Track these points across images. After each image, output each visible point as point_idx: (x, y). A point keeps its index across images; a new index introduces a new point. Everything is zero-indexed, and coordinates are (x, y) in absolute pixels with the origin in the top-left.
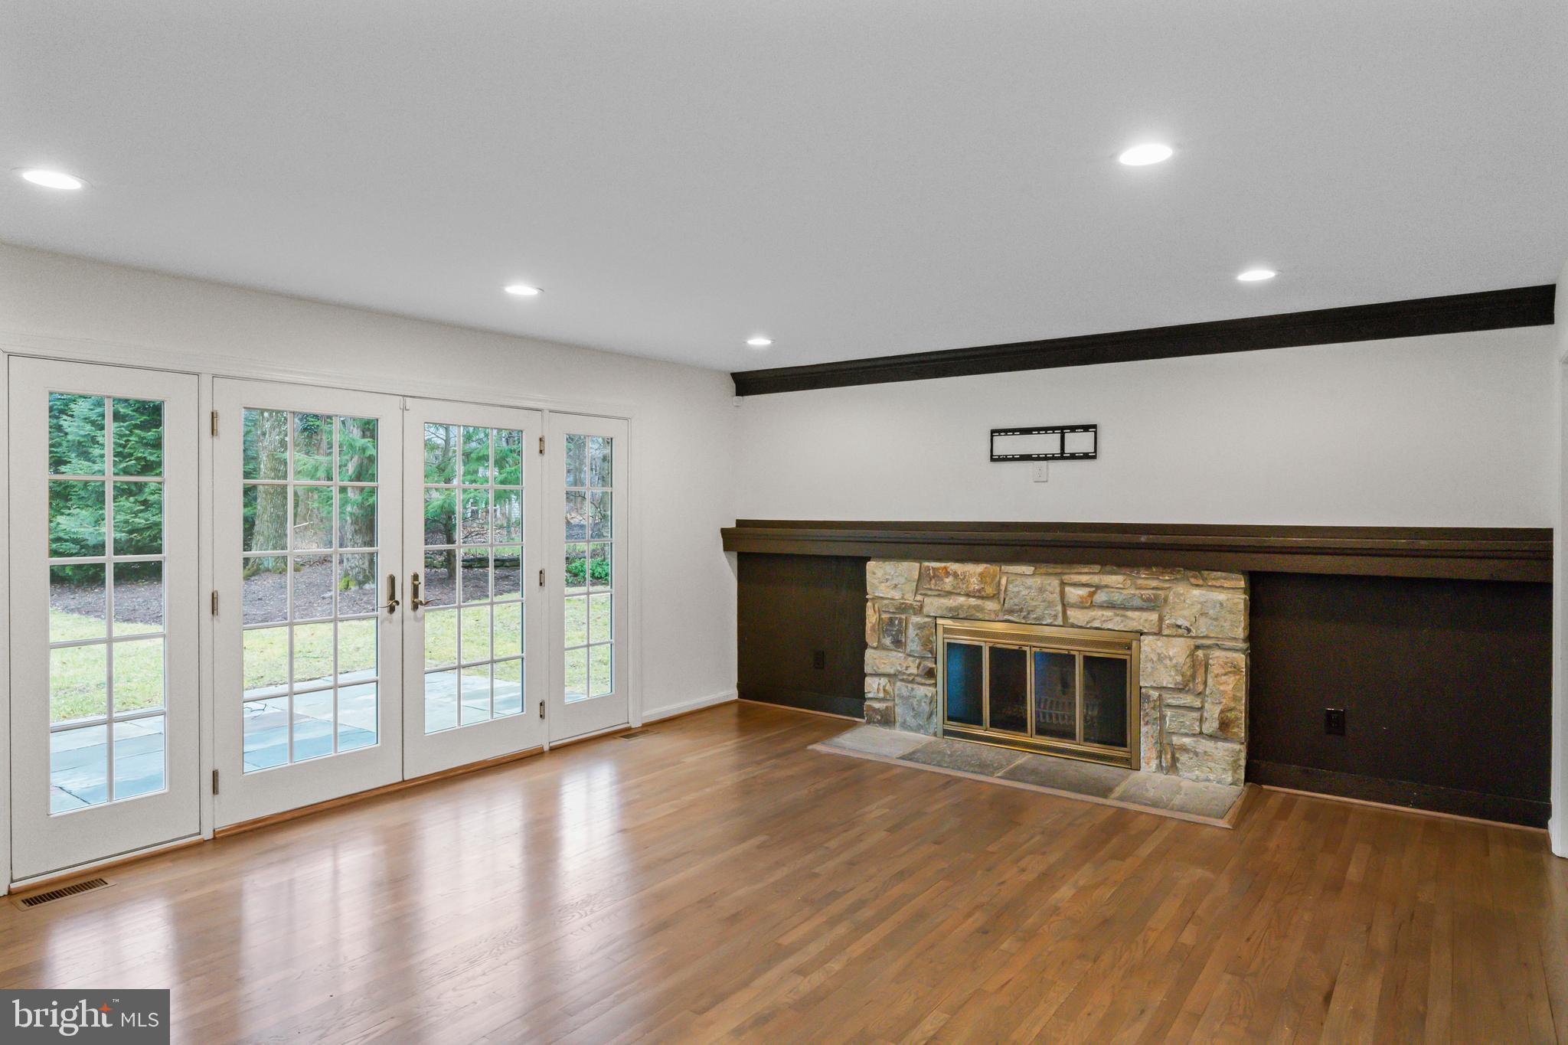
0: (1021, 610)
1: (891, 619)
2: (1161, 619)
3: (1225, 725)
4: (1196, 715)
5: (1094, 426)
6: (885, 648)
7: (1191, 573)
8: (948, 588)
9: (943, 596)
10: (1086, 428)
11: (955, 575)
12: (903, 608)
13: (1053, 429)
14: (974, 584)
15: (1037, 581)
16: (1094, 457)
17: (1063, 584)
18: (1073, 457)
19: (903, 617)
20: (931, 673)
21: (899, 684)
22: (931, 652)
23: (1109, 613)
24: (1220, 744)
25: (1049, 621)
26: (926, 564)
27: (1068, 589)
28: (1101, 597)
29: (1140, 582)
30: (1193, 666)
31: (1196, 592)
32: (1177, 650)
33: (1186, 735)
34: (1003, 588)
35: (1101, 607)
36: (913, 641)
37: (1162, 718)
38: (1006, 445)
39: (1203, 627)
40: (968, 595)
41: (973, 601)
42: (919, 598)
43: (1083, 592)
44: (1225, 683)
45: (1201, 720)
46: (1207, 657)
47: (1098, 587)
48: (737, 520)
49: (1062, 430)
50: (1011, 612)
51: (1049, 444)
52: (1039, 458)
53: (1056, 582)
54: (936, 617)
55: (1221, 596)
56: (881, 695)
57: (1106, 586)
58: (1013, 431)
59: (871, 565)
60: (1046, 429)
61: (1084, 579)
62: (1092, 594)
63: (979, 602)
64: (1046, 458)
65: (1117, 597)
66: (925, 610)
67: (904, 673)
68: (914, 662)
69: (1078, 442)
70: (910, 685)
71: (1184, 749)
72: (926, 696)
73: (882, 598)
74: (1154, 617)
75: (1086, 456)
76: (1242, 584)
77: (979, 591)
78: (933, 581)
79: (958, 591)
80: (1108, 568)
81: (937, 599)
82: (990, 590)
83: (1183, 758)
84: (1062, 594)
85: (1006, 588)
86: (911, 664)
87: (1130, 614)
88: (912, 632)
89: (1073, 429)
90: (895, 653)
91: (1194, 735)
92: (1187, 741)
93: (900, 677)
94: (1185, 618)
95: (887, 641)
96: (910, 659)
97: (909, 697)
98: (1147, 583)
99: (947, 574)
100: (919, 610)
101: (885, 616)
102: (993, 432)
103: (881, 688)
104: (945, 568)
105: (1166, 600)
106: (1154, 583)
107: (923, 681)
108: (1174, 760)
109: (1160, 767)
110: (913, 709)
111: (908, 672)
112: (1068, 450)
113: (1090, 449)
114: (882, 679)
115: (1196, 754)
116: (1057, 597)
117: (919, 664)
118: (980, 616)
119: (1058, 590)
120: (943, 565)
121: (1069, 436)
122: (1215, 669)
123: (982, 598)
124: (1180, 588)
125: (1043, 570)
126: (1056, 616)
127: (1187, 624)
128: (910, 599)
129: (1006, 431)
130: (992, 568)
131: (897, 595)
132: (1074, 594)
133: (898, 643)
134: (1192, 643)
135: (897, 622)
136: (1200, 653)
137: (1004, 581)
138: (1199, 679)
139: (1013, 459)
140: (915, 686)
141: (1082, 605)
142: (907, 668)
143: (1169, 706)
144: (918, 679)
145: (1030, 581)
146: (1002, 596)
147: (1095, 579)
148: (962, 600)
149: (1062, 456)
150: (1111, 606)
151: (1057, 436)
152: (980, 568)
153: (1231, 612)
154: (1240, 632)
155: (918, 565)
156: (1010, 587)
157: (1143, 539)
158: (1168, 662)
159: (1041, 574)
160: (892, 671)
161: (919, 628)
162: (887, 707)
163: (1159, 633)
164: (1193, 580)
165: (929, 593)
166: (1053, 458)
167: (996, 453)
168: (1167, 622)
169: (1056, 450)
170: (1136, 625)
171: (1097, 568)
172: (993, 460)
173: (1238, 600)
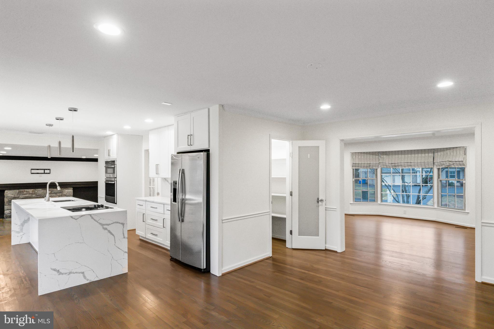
0: (39, 195)
2: (62, 194)
5: (50, 169)
7: (66, 188)
8: (25, 193)
9: (24, 195)
10: (48, 169)
11: (27, 191)
12: (14, 198)
13: (43, 169)
14: (31, 192)
15: (43, 191)
16: (50, 173)
18: (46, 173)
23: (54, 194)
26: (20, 190)
28: (53, 192)
31: (67, 190)
34: (36, 192)
35: (53, 193)
38: (33, 171)
41: (30, 195)
42: (18, 196)
47: (52, 191)
49: (44, 170)
50: (38, 196)
51: (42, 171)
52: (40, 173)
55: (70, 190)
58: (35, 169)
59: (6, 191)
60: (41, 169)
62: (51, 192)
64: (41, 173)
65: (55, 192)
66: (20, 198)
73: (9, 197)
76: (72, 189)
78: (21, 193)
79: (27, 194)
81: (22, 195)
82: (34, 193)
87: (58, 194)
101: (9, 200)
102: (31, 169)
103: (8, 212)
105: (63, 191)
112: (45, 172)
113: (49, 172)
114: (9, 210)
118: (32, 197)
120: (24, 190)
121: (45, 170)
123: (32, 194)
124: (65, 190)
125: (43, 189)
127: (66, 194)
128: (16, 196)
130: (34, 190)
131: (13, 196)
137: (36, 191)
139: (35, 173)
145: (41, 191)
146: (36, 193)
147: (52, 190)
151: (43, 170)
152: (32, 190)
155: (18, 190)
156: (38, 192)
163: (62, 196)
165: (20, 195)
166: (43, 173)
167: (32, 172)
168: (63, 194)
169: (43, 172)
170: (58, 195)
171: (53, 188)
172: (31, 174)
173: (72, 191)
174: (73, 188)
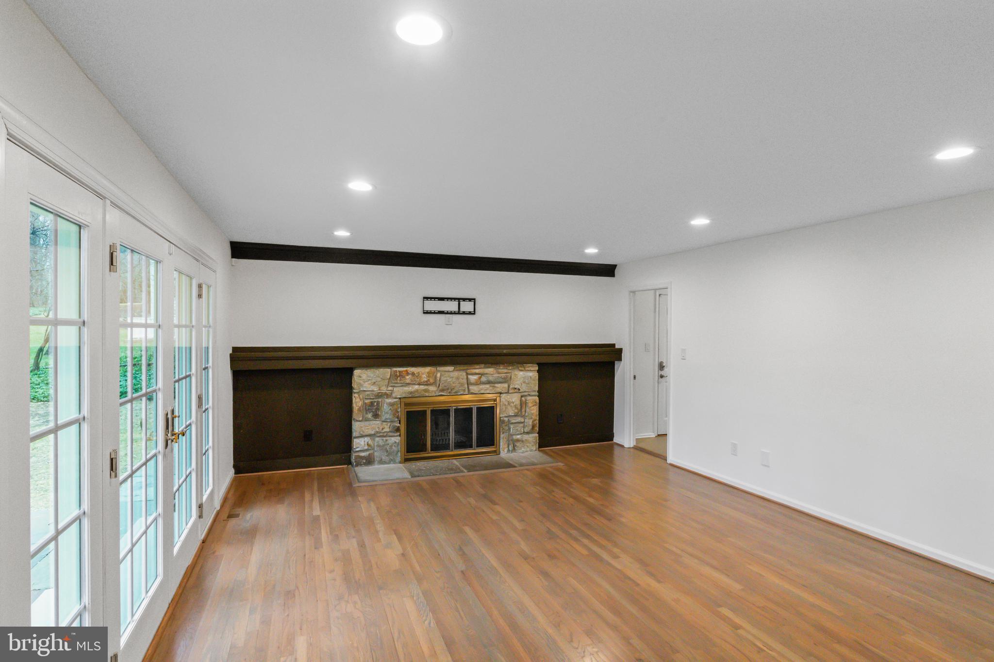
0: (448, 389)
1: (372, 403)
2: (509, 386)
3: (533, 427)
4: (522, 425)
5: (474, 299)
6: (367, 420)
7: (519, 365)
8: (408, 381)
9: (405, 386)
10: (470, 300)
11: (413, 374)
12: (380, 395)
13: (455, 299)
14: (424, 378)
15: (456, 374)
16: (474, 314)
17: (467, 374)
18: (464, 313)
19: (380, 400)
20: (398, 429)
21: (377, 439)
22: (398, 418)
23: (488, 386)
24: (531, 435)
25: (462, 393)
26: (395, 369)
27: (470, 377)
28: (484, 379)
29: (500, 370)
30: (521, 405)
31: (521, 373)
32: (515, 398)
33: (518, 434)
34: (439, 379)
35: (484, 383)
36: (387, 413)
37: (509, 429)
38: (431, 306)
39: (524, 388)
40: (419, 384)
41: (422, 387)
42: (390, 388)
43: (476, 377)
44: (533, 410)
45: (524, 427)
46: (526, 400)
47: (482, 374)
48: (233, 348)
49: (459, 300)
50: (442, 390)
51: (452, 306)
52: (447, 313)
53: (464, 374)
54: (400, 398)
55: (530, 374)
56: (366, 447)
57: (487, 374)
58: (435, 298)
59: (357, 372)
60: (451, 299)
61: (477, 371)
62: (480, 378)
63: (426, 387)
64: (451, 313)
65: (491, 378)
66: (394, 395)
67: (381, 432)
68: (387, 425)
69: (467, 306)
70: (384, 438)
71: (518, 440)
72: (396, 442)
73: (365, 391)
74: (506, 385)
75: (470, 313)
76: (537, 368)
77: (426, 381)
78: (399, 378)
79: (414, 382)
80: (487, 365)
81: (402, 388)
82: (432, 381)
83: (518, 444)
84: (467, 378)
85: (440, 379)
86: (386, 426)
87: (496, 385)
88: (385, 408)
89: (464, 300)
90: (374, 422)
91: (521, 434)
92: (519, 437)
93: (378, 435)
94: (518, 384)
95: (370, 416)
96: (384, 423)
97: (384, 445)
98: (503, 371)
99: (408, 374)
100: (388, 396)
101: (367, 401)
102: (424, 298)
103: (366, 444)
104: (407, 371)
105: (511, 377)
106: (505, 371)
107: (393, 434)
108: (514, 446)
109: (509, 451)
110: (387, 451)
111: (383, 431)
112: (462, 310)
113: (472, 310)
114: (366, 438)
115: (523, 441)
116: (465, 381)
117: (390, 425)
118: (427, 394)
119: (465, 377)
120: (405, 369)
121: (462, 303)
122: (530, 405)
123: (427, 385)
124: (516, 372)
125: (458, 368)
126: (464, 390)
127: (519, 387)
128: (384, 390)
129: (431, 298)
130: (433, 369)
131: (375, 389)
132: (473, 378)
133: (376, 416)
134: (519, 395)
135: (375, 404)
136: (523, 399)
137: (439, 375)
138: (523, 410)
139: (435, 313)
140: (388, 438)
141: (477, 383)
142: (383, 429)
143: (512, 423)
144: (391, 434)
145: (452, 374)
146: (438, 383)
147: (482, 371)
148: (416, 387)
149: (459, 313)
150: (489, 382)
151: (456, 303)
152: (427, 369)
153: (534, 380)
154: (537, 388)
155: (389, 370)
156: (443, 379)
157: (505, 351)
158: (512, 404)
159: (457, 370)
160: (373, 432)
161: (391, 406)
162: (369, 454)
163: (508, 393)
164: (520, 368)
165: (396, 385)
166: (455, 313)
167: (426, 309)
168: (511, 387)
169: (456, 309)
170: (499, 390)
171: (483, 366)
172: (424, 313)
173: (536, 375)
174: (539, 365)
